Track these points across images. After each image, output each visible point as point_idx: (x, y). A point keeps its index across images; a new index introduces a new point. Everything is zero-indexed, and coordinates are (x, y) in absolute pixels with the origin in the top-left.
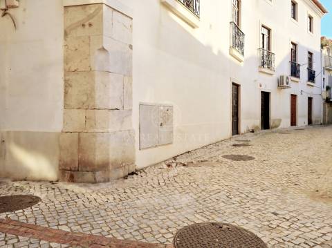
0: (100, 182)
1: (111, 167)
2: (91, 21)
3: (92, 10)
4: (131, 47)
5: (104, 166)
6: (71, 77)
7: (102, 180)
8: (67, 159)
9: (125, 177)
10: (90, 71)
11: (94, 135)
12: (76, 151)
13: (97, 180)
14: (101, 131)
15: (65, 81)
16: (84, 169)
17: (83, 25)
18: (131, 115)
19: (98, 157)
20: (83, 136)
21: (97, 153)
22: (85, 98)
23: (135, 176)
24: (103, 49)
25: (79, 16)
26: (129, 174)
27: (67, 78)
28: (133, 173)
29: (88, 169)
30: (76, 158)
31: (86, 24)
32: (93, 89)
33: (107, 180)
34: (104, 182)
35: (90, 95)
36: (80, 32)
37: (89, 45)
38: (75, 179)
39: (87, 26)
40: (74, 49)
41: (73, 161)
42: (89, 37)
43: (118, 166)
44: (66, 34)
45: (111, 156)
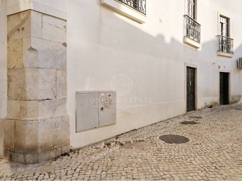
0: (30, 163)
1: (40, 150)
2: (23, 26)
3: (22, 17)
4: (65, 45)
5: (33, 150)
6: (12, 73)
7: (31, 161)
8: (8, 142)
9: (55, 159)
10: (23, 68)
11: (25, 122)
12: (13, 135)
13: (27, 161)
14: (32, 119)
15: (8, 76)
16: (18, 151)
17: (18, 30)
18: (65, 103)
19: (28, 142)
20: (18, 123)
21: (27, 138)
22: (19, 91)
24: (31, 49)
25: (16, 22)
27: (9, 74)
29: (21, 151)
30: (13, 142)
31: (20, 28)
32: (24, 83)
33: (36, 162)
34: (34, 163)
35: (23, 87)
36: (17, 36)
37: (22, 45)
38: (13, 159)
39: (21, 31)
40: (13, 50)
41: (11, 143)
42: (22, 40)
44: (8, 38)
45: (40, 141)
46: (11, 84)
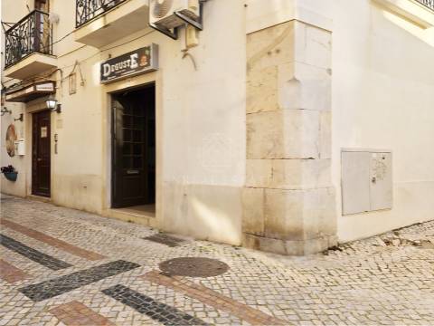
0: (292, 254)
1: (305, 237)
2: (278, 47)
3: (279, 32)
4: (330, 71)
5: (297, 234)
6: (255, 120)
7: (295, 252)
8: (252, 221)
9: (325, 253)
10: (277, 110)
11: (284, 192)
12: (261, 211)
13: (289, 251)
14: (293, 187)
15: (248, 125)
16: (272, 235)
17: (269, 53)
18: (330, 166)
19: (289, 222)
20: (270, 193)
21: (288, 216)
22: (271, 145)
23: (337, 252)
24: (294, 80)
25: (263, 42)
26: (329, 249)
27: (250, 121)
28: (334, 248)
29: (277, 235)
30: (262, 221)
31: (272, 50)
32: (281, 133)
33: (301, 254)
34: (298, 255)
35: (277, 141)
36: (266, 62)
37: (276, 77)
38: (261, 246)
39: (274, 54)
40: (257, 85)
41: (258, 224)
42: (277, 66)
43: (316, 236)
44: (248, 68)
45: (304, 222)
46: (253, 136)
